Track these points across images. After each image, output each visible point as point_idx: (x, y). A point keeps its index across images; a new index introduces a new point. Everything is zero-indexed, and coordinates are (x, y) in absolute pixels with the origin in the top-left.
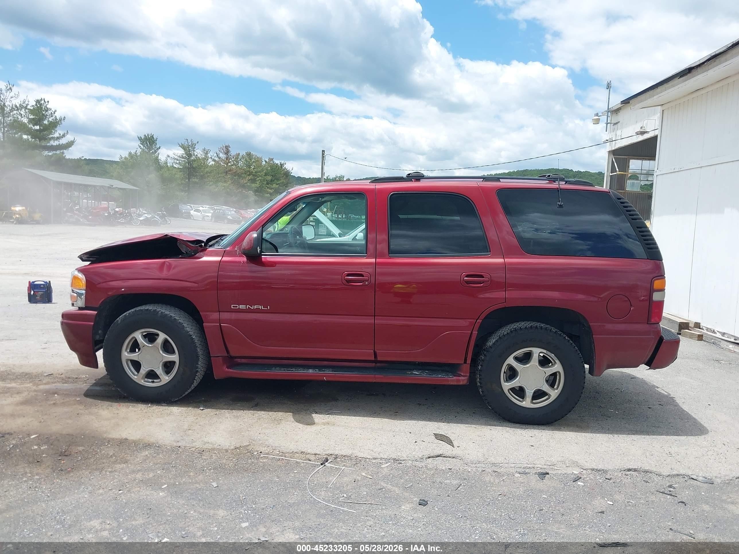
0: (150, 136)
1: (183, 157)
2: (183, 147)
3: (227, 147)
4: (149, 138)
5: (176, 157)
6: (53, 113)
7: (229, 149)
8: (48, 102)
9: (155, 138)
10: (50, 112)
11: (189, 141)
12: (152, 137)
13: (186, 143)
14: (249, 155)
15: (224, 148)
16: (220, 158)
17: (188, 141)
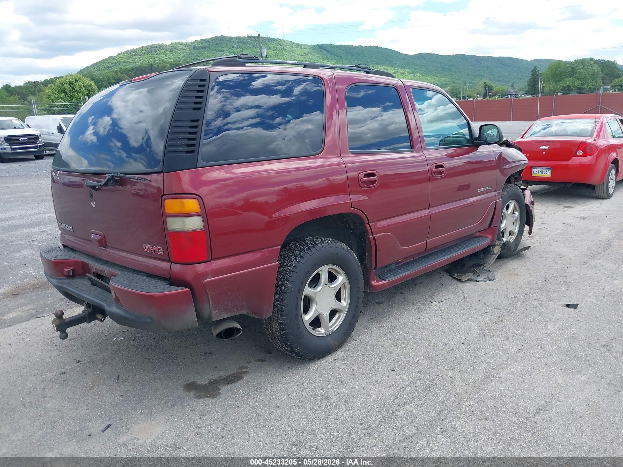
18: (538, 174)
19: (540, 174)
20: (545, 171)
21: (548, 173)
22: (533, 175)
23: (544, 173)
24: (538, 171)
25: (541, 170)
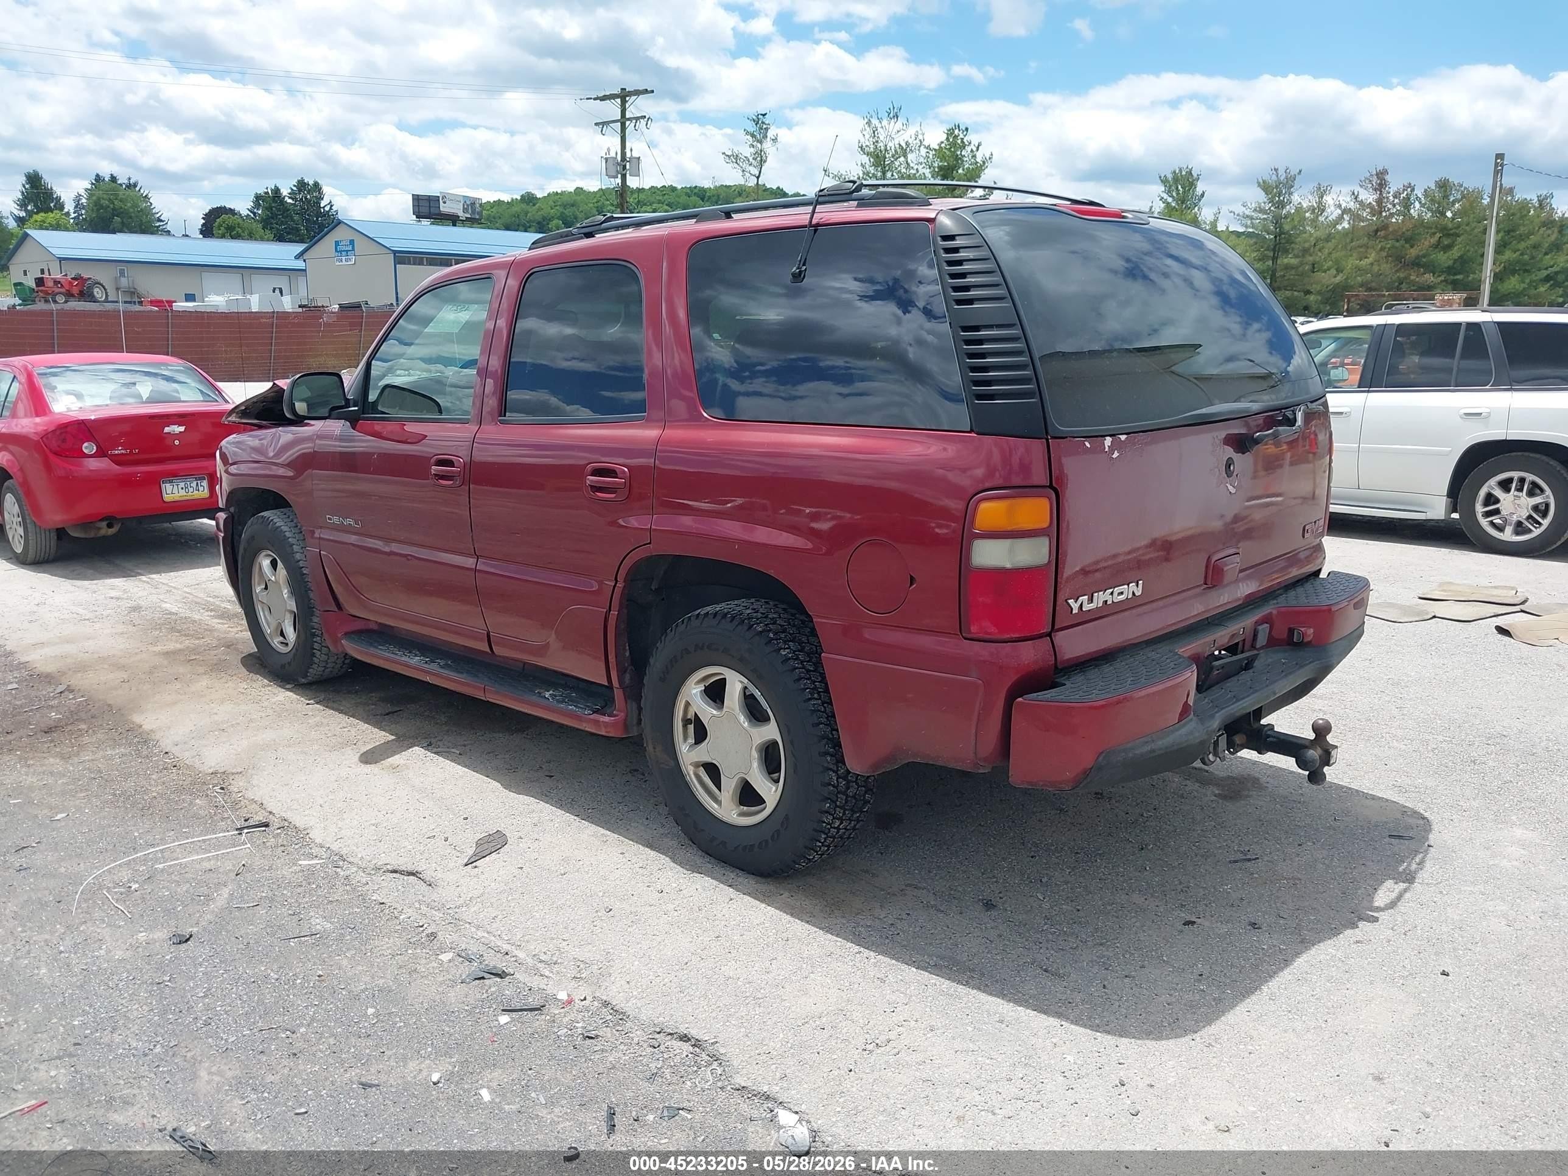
0: (1184, 173)
1: (1262, 211)
2: (1265, 187)
3: (1381, 175)
4: (1181, 176)
5: (1248, 212)
6: (975, 149)
7: (1387, 178)
8: (967, 129)
9: (1195, 175)
10: (969, 149)
11: (1281, 172)
12: (1190, 173)
13: (1274, 177)
14: (1444, 186)
15: (1375, 179)
16: (1361, 203)
17: (1279, 172)
18: (177, 494)
19: (183, 493)
20: (194, 484)
21: (201, 489)
22: (167, 498)
23: (191, 490)
24: (176, 487)
25: (182, 485)
